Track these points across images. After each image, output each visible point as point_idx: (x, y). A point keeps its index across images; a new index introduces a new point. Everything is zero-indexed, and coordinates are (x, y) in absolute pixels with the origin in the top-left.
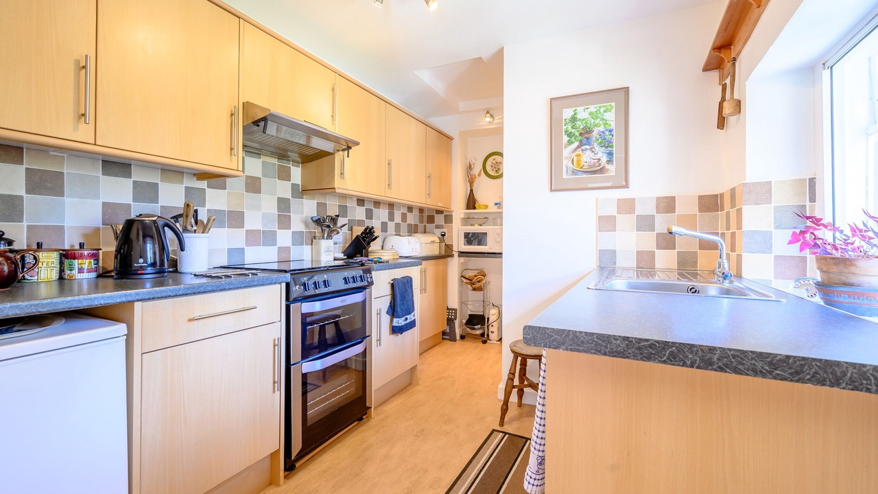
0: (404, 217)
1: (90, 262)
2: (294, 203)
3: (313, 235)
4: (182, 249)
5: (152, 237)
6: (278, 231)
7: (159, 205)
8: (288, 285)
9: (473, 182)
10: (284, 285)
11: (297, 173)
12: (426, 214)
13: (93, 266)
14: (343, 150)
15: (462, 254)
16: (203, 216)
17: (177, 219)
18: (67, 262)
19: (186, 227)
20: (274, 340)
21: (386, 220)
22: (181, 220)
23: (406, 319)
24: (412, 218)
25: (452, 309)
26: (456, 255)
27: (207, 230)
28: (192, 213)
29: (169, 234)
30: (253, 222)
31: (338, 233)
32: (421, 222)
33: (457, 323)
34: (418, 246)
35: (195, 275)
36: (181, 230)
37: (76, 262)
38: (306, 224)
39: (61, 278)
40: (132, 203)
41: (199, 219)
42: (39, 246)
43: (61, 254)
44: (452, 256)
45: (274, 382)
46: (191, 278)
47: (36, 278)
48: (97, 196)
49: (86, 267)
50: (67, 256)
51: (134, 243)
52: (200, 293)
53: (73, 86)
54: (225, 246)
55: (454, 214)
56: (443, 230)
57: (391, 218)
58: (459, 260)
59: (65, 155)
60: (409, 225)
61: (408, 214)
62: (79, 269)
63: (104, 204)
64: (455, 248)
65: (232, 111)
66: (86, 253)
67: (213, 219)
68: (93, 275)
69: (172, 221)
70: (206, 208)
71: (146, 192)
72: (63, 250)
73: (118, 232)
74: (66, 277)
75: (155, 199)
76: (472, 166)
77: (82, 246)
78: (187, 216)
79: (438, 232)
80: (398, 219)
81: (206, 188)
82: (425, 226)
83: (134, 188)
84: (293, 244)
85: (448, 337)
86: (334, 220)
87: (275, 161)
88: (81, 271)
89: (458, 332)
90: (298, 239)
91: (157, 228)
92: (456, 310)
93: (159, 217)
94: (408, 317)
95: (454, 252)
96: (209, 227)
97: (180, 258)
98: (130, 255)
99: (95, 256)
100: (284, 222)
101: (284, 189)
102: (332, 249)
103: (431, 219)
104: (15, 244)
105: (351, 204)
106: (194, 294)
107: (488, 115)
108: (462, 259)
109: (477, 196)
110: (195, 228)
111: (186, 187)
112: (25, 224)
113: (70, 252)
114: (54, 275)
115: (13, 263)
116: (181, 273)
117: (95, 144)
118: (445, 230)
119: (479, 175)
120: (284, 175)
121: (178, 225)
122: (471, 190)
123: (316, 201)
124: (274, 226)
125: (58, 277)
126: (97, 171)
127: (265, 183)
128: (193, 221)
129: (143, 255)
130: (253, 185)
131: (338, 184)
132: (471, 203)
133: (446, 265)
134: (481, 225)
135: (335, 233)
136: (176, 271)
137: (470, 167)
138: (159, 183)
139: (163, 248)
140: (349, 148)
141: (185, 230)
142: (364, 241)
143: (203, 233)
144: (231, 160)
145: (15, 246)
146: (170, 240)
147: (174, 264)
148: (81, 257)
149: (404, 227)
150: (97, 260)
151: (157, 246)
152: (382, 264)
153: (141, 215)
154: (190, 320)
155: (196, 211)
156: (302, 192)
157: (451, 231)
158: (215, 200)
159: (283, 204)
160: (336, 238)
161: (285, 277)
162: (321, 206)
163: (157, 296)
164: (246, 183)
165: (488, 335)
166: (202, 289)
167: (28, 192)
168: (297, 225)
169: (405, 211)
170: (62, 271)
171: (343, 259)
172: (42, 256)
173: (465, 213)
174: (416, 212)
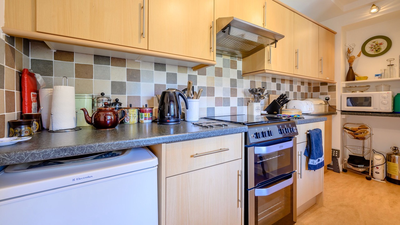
0: (299, 88)
1: (149, 114)
2: (239, 81)
3: (248, 100)
4: (187, 108)
5: (173, 101)
6: (230, 97)
7: (177, 85)
8: (246, 134)
9: (353, 61)
10: (243, 133)
11: (240, 64)
12: (312, 86)
13: (150, 116)
14: (272, 44)
15: (343, 112)
16: (196, 90)
17: (185, 91)
18: (140, 114)
19: (188, 95)
20: (238, 171)
21: (288, 90)
22: (186, 92)
23: (319, 160)
24: (304, 89)
25: (336, 150)
26: (339, 113)
27: (198, 97)
28: (191, 87)
29: (181, 99)
30: (219, 93)
31: (264, 98)
32: (310, 91)
33: (339, 160)
34: (313, 107)
35: (193, 124)
36: (187, 98)
37: (143, 114)
38: (245, 94)
39: (139, 122)
40: (166, 84)
41: (194, 91)
42: (131, 105)
43: (138, 110)
44: (335, 113)
45: (238, 200)
46: (191, 126)
47: (129, 122)
48: (152, 81)
49: (147, 116)
50: (140, 111)
51: (166, 105)
52: (197, 138)
53: (138, 18)
54: (206, 106)
55: (337, 85)
56: (327, 96)
57: (291, 89)
58: (341, 116)
59: (141, 61)
60: (302, 94)
61: (302, 86)
62: (145, 118)
63: (155, 85)
64: (338, 108)
65: (211, 25)
66: (147, 109)
67: (201, 90)
68: (150, 121)
69: (183, 92)
70: (197, 86)
71: (172, 78)
72: (139, 108)
73: (159, 99)
74: (140, 122)
75: (175, 82)
76: (351, 51)
77: (146, 106)
78: (189, 89)
79: (323, 97)
80: (295, 89)
81: (197, 75)
82: (312, 93)
83: (167, 76)
84: (238, 105)
85: (333, 169)
86: (262, 90)
87: (229, 58)
88: (145, 119)
89: (341, 167)
90: (241, 102)
91: (176, 97)
92: (338, 151)
93: (176, 90)
94: (320, 159)
95: (337, 111)
96: (199, 95)
97: (186, 113)
98: (164, 111)
99: (151, 112)
100: (234, 92)
101: (233, 74)
102: (260, 108)
103: (316, 89)
104: (122, 105)
105: (269, 81)
106: (194, 139)
107: (374, 7)
108: (344, 116)
109: (356, 71)
110: (193, 96)
111: (188, 75)
112: (127, 95)
113: (141, 109)
114: (136, 121)
115: (116, 115)
116: (186, 121)
117: (148, 50)
118: (329, 96)
119: (359, 56)
120: (234, 66)
121: (185, 94)
122: (351, 68)
123: (250, 80)
124: (229, 96)
125: (137, 122)
126: (152, 68)
127: (225, 71)
128: (192, 92)
129: (169, 111)
130: (219, 73)
131: (267, 67)
132: (351, 76)
133: (331, 119)
134: (362, 92)
135: (262, 98)
136: (184, 120)
137: (349, 52)
138: (177, 73)
139: (178, 107)
140: (276, 41)
141: (189, 97)
142: (279, 103)
143: (197, 99)
144: (210, 55)
145: (123, 106)
146: (181, 103)
147: (184, 116)
148: (146, 112)
149: (299, 94)
150: (152, 113)
151: (175, 106)
152: (300, 119)
153: (168, 89)
154: (192, 156)
155: (193, 87)
156: (243, 75)
157: (335, 96)
158: (202, 81)
159: (233, 83)
160: (262, 101)
161: (245, 129)
162: (253, 83)
163: (174, 140)
164: (215, 71)
165: (372, 174)
166: (198, 136)
167: (128, 80)
168: (240, 95)
169: (299, 84)
170: (139, 118)
171: (266, 115)
172: (131, 111)
173: (346, 84)
174: (306, 85)
